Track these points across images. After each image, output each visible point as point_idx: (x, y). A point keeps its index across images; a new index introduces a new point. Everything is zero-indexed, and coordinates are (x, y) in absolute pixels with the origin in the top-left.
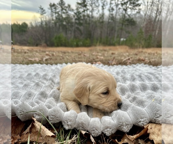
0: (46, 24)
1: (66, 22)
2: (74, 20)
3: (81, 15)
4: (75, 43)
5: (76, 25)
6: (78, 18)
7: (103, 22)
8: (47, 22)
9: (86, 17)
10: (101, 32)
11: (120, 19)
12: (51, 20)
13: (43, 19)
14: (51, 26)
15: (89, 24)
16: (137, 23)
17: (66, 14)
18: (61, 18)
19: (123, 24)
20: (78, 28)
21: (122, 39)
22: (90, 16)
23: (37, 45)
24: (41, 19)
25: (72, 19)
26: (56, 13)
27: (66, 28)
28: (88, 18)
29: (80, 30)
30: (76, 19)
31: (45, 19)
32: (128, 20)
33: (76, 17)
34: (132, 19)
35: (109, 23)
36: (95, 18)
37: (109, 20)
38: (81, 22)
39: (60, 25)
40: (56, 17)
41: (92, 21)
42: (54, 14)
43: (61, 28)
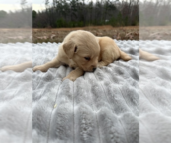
0: (50, 11)
1: (65, 9)
2: (70, 7)
3: (76, 3)
4: (72, 25)
5: (72, 11)
6: (73, 6)
7: (92, 8)
8: (50, 9)
9: (80, 5)
10: (91, 16)
11: (104, 5)
12: (54, 8)
13: (47, 7)
14: (54, 12)
15: (82, 10)
16: (117, 8)
17: (64, 3)
18: (61, 6)
19: (106, 9)
20: (74, 13)
21: (106, 21)
22: (83, 4)
23: (44, 27)
24: (46, 7)
25: (69, 6)
26: (57, 2)
27: (65, 14)
28: (81, 6)
29: (75, 15)
30: (72, 7)
31: (49, 7)
32: (110, 6)
33: (72, 5)
34: (113, 5)
35: (96, 8)
36: (86, 5)
37: (96, 6)
38: (76, 8)
39: (60, 12)
40: (57, 5)
41: (84, 8)
42: (55, 3)
43: (61, 13)
